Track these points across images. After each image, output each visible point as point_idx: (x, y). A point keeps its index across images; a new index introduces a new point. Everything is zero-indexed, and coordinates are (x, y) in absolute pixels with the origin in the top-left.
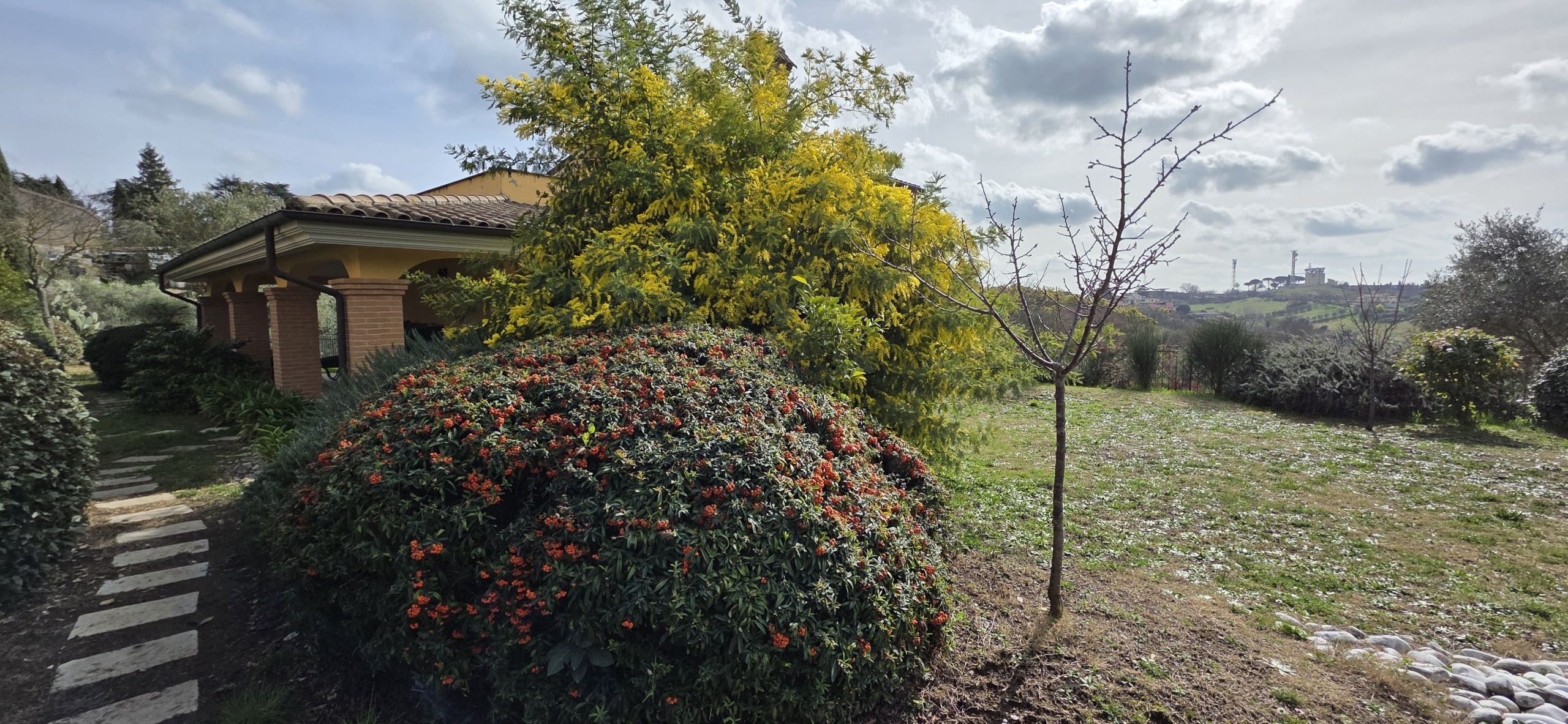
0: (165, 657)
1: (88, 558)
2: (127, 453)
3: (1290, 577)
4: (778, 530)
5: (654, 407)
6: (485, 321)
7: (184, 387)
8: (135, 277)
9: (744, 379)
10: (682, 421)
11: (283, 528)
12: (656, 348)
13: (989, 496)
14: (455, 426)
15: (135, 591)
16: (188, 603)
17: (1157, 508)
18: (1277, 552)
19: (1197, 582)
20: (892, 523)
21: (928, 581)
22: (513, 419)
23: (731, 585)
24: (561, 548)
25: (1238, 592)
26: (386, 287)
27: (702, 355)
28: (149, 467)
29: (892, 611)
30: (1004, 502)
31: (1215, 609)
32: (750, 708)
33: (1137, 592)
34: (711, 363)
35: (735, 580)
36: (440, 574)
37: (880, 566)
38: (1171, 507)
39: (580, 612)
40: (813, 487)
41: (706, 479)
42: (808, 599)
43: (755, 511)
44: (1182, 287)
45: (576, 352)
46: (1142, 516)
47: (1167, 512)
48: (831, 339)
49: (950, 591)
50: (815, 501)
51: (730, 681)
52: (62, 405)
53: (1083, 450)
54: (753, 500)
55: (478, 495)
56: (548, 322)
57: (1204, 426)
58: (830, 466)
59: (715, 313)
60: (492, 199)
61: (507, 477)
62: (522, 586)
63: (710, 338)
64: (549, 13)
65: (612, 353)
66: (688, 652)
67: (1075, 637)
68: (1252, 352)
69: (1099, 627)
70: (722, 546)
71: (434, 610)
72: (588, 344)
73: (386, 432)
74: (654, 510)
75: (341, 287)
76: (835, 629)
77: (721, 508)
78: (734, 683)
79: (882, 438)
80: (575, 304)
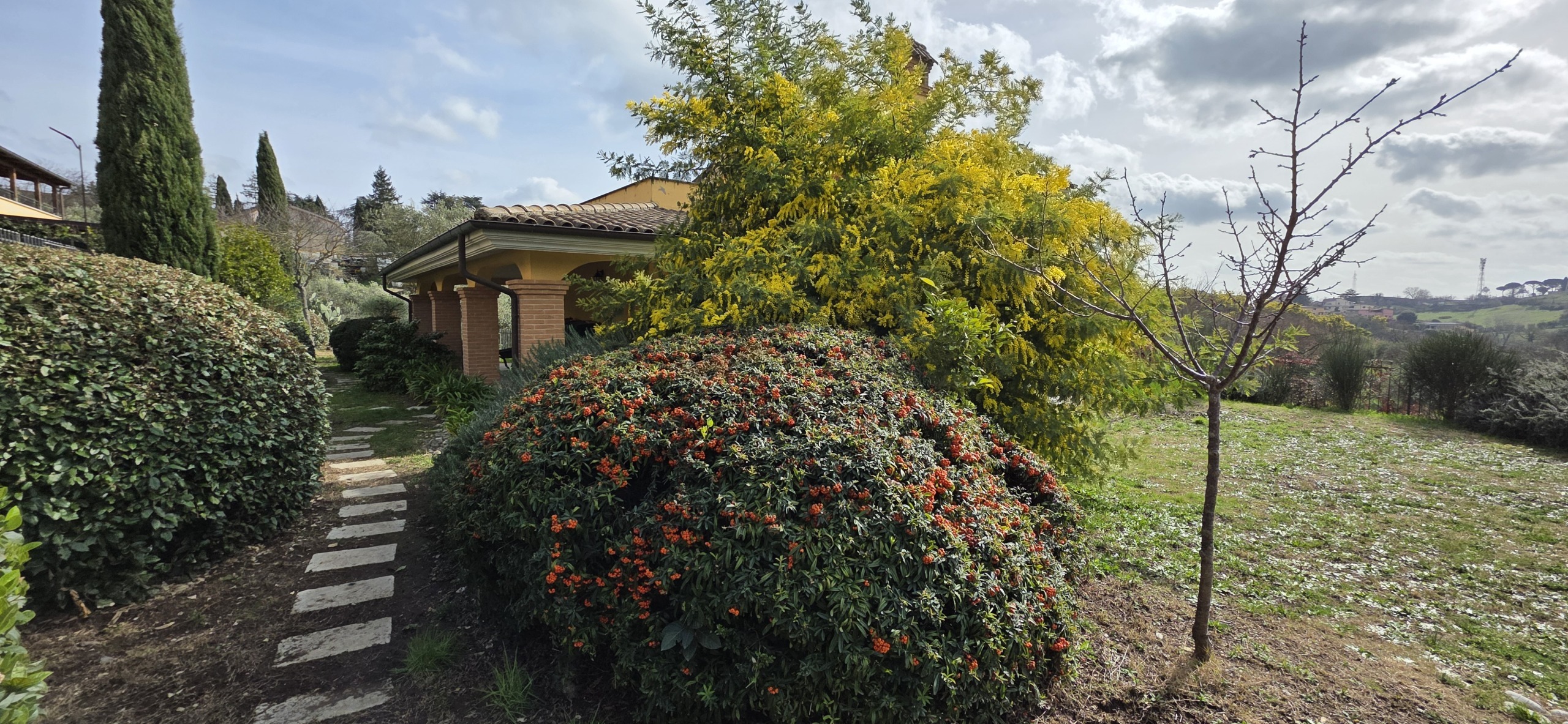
0: (369, 596)
1: (322, 508)
2: (354, 424)
3: (1535, 651)
4: (883, 534)
5: (769, 405)
6: (630, 320)
7: (397, 371)
8: (364, 279)
9: (860, 381)
10: (795, 420)
11: (456, 495)
12: (777, 347)
13: (1135, 519)
14: (593, 414)
15: (353, 538)
16: (387, 553)
17: (1350, 550)
18: (1518, 618)
19: (1396, 641)
20: (1009, 538)
21: (1048, 603)
22: (642, 410)
23: (833, 584)
24: (678, 533)
25: (1453, 659)
26: (551, 287)
27: (821, 356)
28: (369, 437)
29: (1003, 630)
30: (1152, 527)
31: (1417, 675)
32: (849, 709)
33: (1311, 643)
34: (830, 365)
35: (838, 580)
36: (575, 546)
37: (993, 582)
38: (1369, 551)
39: (692, 595)
40: (924, 494)
41: (815, 477)
42: (912, 608)
43: (861, 514)
44: (1406, 292)
45: (702, 349)
46: (1329, 558)
47: (1363, 556)
48: (958, 344)
49: (1074, 617)
50: (924, 508)
51: (830, 680)
52: (307, 382)
53: (1258, 476)
54: (860, 502)
55: (609, 478)
56: (682, 321)
57: (1425, 458)
58: (945, 473)
59: (836, 313)
60: (643, 206)
61: (634, 464)
62: (643, 565)
63: (831, 340)
64: (691, 31)
65: (735, 352)
66: (791, 646)
67: (1224, 685)
68: (1499, 371)
69: (1255, 678)
70: (827, 545)
71: (568, 579)
72: (713, 342)
73: (538, 417)
74: (763, 504)
75: (516, 287)
76: (940, 641)
77: (829, 508)
78: (834, 682)
79: (1008, 448)
80: (707, 304)
